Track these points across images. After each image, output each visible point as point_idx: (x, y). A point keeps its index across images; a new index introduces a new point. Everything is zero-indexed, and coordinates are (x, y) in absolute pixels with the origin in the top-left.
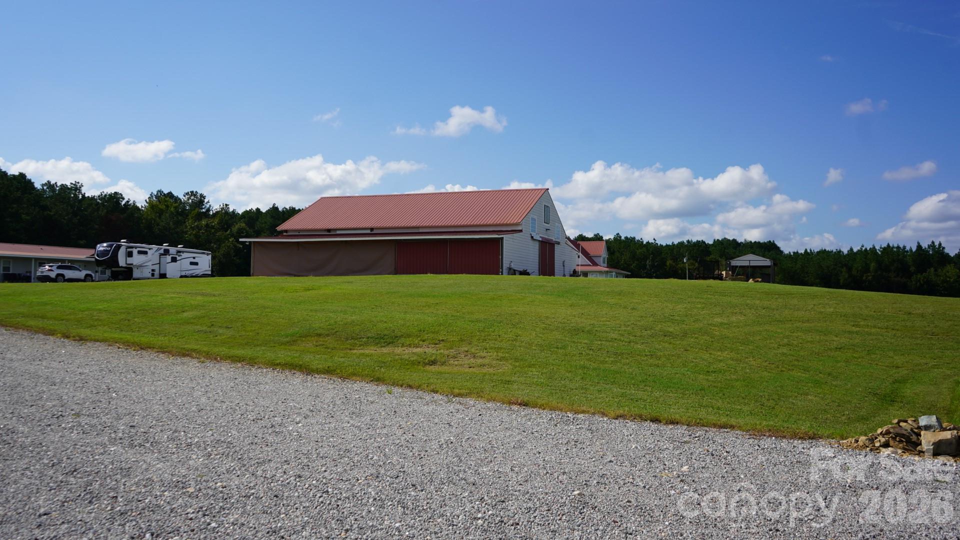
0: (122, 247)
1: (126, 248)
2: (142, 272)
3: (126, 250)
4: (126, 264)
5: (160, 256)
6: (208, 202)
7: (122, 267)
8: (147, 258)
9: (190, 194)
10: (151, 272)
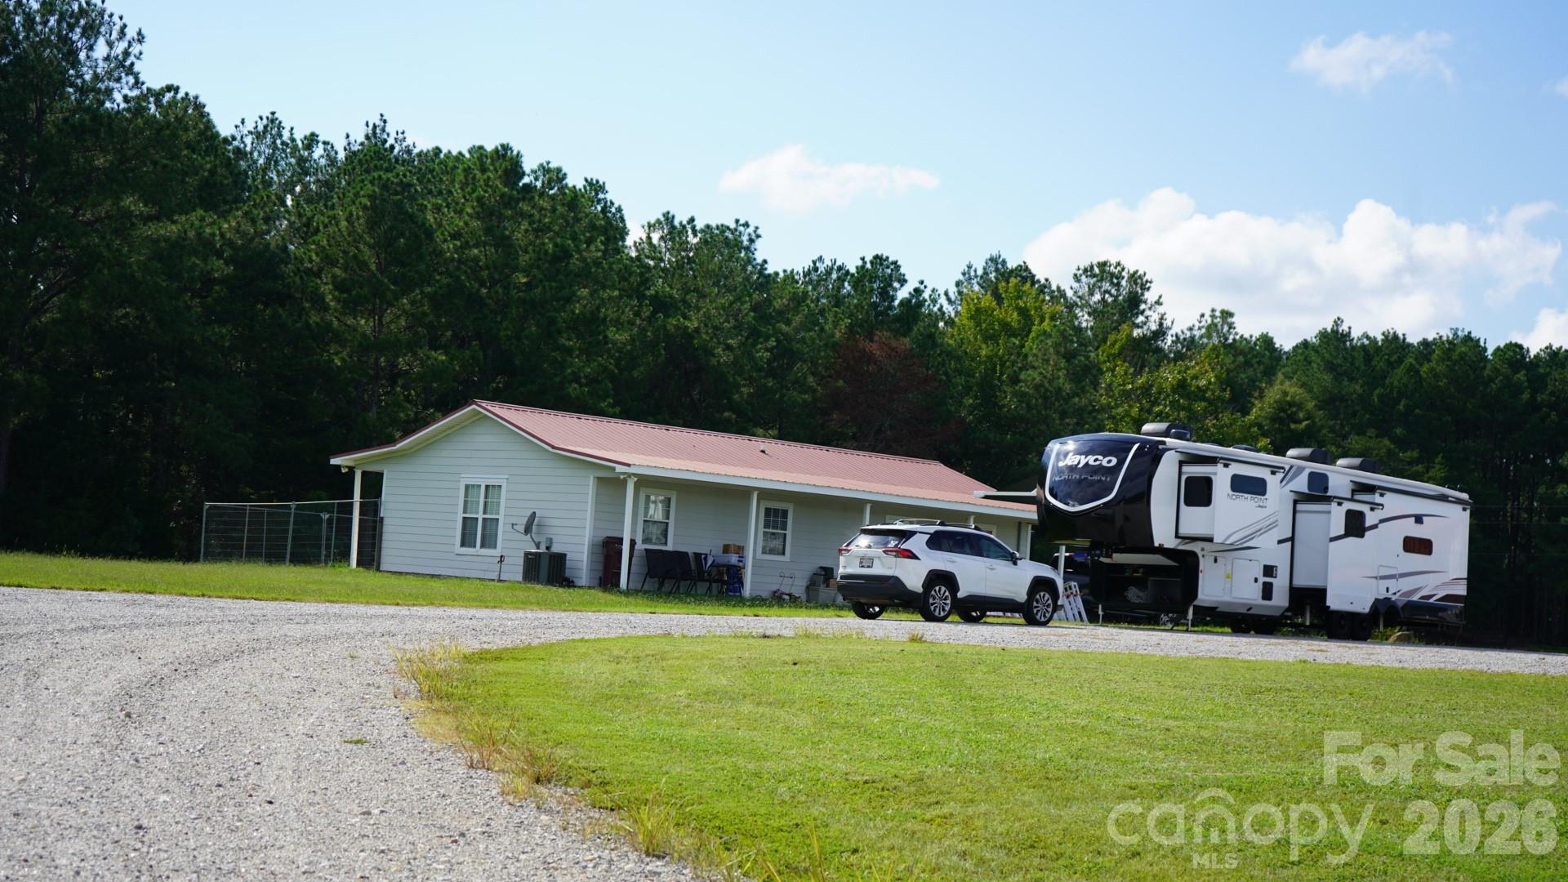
0: (1167, 454)
1: (1181, 463)
2: (1229, 577)
3: (1180, 473)
4: (1177, 536)
5: (1295, 502)
6: (1158, 303)
7: (1161, 550)
8: (1264, 513)
9: (1097, 270)
10: (1262, 579)
